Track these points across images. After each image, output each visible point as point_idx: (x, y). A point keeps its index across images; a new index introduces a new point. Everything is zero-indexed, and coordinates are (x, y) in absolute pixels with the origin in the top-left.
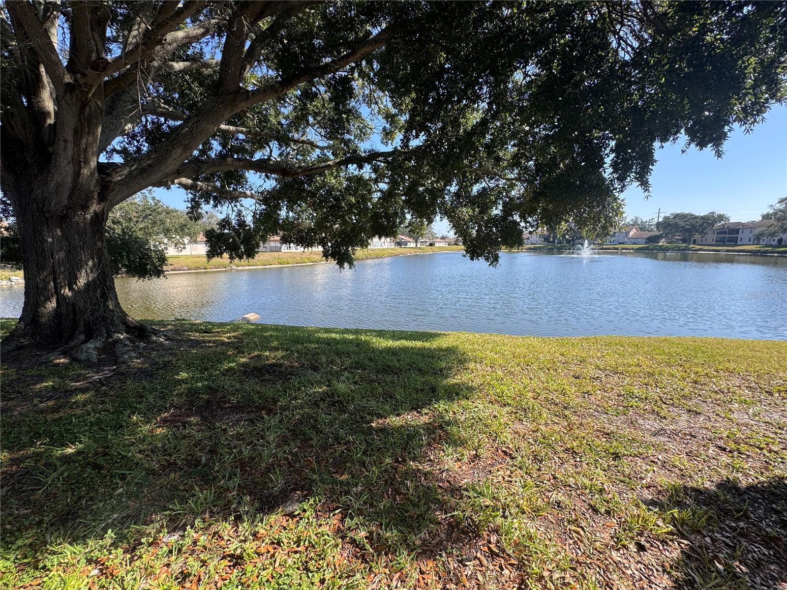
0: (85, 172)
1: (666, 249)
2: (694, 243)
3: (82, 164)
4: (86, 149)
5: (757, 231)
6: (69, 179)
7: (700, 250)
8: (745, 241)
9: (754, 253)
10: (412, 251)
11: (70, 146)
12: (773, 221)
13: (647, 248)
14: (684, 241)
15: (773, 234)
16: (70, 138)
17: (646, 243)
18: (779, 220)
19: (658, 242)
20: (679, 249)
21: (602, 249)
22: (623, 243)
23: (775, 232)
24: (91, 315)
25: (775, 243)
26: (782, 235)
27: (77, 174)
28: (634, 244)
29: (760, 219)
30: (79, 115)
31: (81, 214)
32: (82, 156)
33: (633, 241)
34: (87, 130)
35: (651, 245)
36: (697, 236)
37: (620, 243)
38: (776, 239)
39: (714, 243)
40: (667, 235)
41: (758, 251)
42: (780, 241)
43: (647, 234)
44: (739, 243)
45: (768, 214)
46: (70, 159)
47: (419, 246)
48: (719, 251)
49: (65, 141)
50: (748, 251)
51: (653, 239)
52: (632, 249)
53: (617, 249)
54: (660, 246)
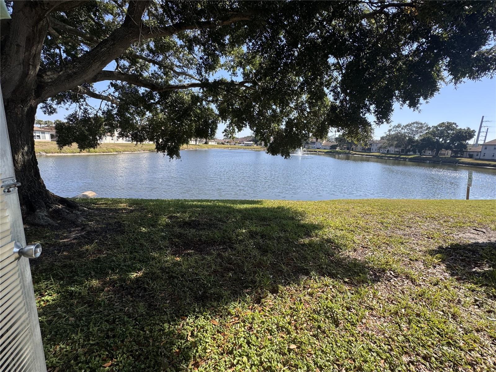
0: (32, 73)
1: (339, 153)
2: (352, 151)
3: (31, 67)
4: (35, 55)
5: (379, 145)
6: (17, 78)
7: (355, 154)
8: (374, 150)
9: (377, 157)
10: (194, 147)
11: (22, 50)
12: (385, 141)
13: (331, 152)
14: (348, 149)
15: (385, 148)
16: (23, 44)
17: (330, 149)
18: (388, 140)
19: (336, 149)
20: (345, 153)
21: (309, 151)
22: (319, 149)
23: (386, 146)
24: (29, 190)
25: (386, 152)
26: (389, 148)
27: (25, 74)
28: (324, 149)
29: (380, 139)
30: (33, 27)
31: (20, 107)
32: (31, 60)
33: (324, 147)
34: (38, 39)
35: (333, 150)
36: (354, 147)
37: (317, 148)
38: (386, 150)
39: (361, 151)
40: (340, 145)
41: (379, 156)
42: (388, 151)
43: (331, 144)
44: (371, 151)
45: (383, 137)
46: (21, 62)
47: (197, 144)
48: (363, 155)
49: (18, 46)
50: (375, 156)
51: (333, 147)
52: (324, 152)
53: (316, 152)
54: (337, 151)
